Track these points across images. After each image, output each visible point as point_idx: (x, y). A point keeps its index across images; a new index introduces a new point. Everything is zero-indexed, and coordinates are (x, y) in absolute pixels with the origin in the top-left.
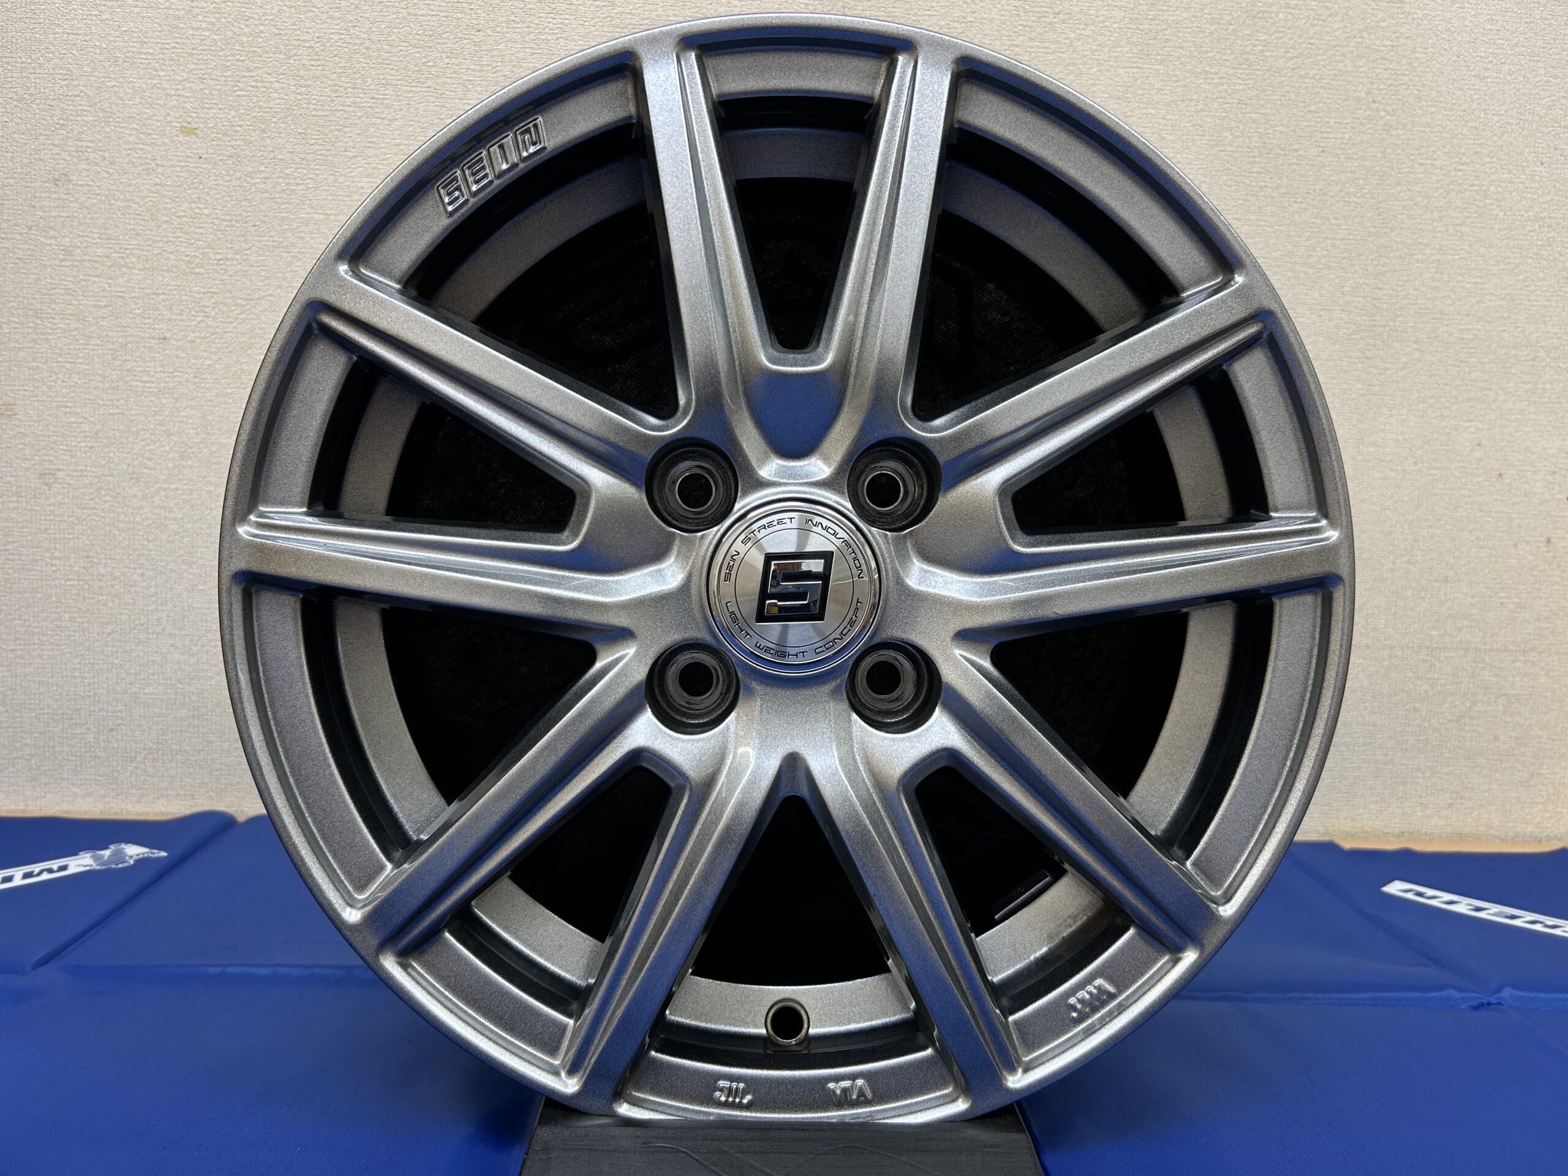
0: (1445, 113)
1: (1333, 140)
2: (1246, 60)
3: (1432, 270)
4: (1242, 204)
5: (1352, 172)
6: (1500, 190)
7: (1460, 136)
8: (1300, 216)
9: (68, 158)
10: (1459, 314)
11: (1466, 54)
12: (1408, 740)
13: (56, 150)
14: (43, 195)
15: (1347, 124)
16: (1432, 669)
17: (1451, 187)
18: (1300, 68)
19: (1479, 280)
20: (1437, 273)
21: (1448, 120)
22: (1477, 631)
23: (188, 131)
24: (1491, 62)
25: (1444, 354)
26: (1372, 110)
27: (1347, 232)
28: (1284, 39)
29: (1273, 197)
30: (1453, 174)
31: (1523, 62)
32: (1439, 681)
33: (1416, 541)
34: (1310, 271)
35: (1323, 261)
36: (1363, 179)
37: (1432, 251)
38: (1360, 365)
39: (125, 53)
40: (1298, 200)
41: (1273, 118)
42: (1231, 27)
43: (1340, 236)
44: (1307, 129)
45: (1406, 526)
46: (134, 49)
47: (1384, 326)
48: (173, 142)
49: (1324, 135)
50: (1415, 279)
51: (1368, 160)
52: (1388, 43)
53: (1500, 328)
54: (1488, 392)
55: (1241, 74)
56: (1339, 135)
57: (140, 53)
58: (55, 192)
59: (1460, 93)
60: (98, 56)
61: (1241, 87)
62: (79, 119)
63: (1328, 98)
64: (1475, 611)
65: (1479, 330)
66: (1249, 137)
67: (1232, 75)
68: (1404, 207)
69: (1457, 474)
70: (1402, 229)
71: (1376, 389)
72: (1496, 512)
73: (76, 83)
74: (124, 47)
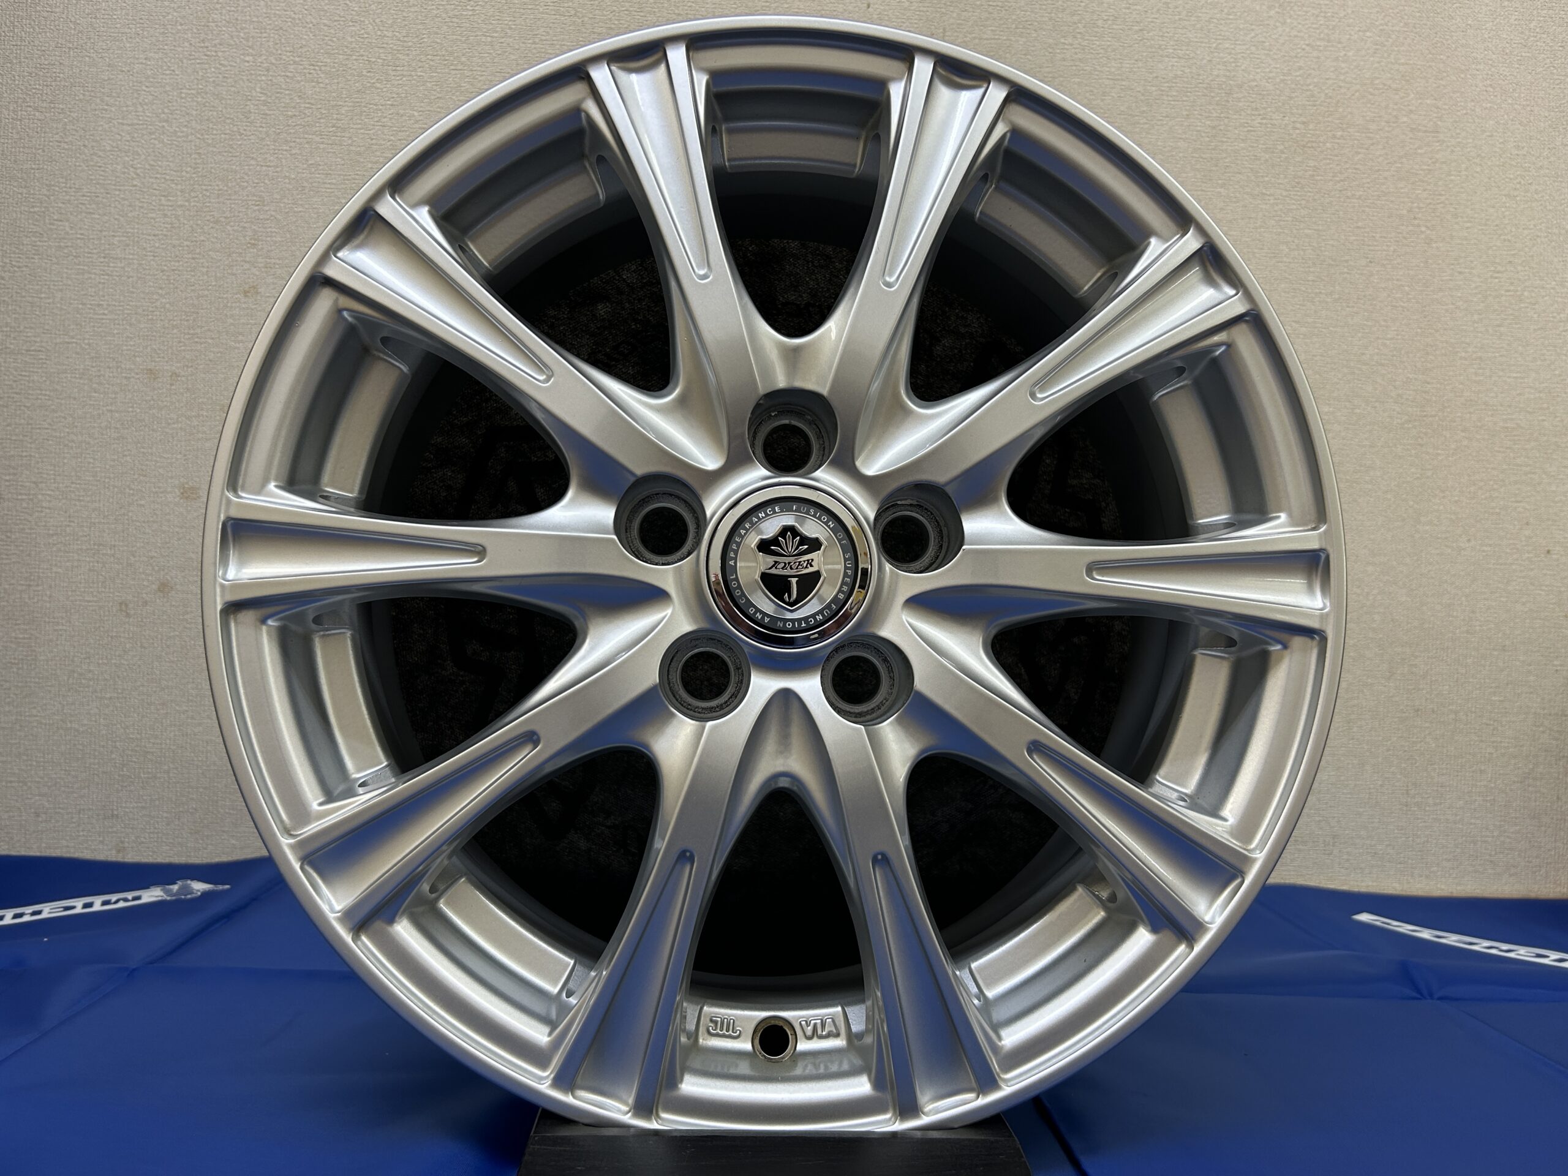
0: (1480, 227)
1: (1379, 252)
2: (1298, 183)
3: (1475, 366)
4: (1299, 309)
5: (1398, 280)
6: (1533, 295)
7: (1494, 248)
8: (1352, 319)
9: (257, 273)
10: (1502, 405)
11: (1497, 176)
12: (1476, 800)
13: (247, 266)
14: (234, 305)
15: (1391, 238)
16: (1495, 732)
17: (1488, 293)
18: (1346, 190)
19: (1519, 375)
20: (1479, 369)
21: (1483, 233)
22: (1535, 696)
24: (1520, 183)
25: (1490, 441)
26: (1413, 225)
27: (1395, 333)
28: (1331, 166)
29: (1327, 302)
30: (1489, 281)
31: (1548, 183)
32: (1503, 744)
33: (1473, 612)
34: (1364, 367)
35: (1376, 358)
36: (1408, 286)
37: (1474, 350)
38: (1413, 452)
39: (312, 183)
40: (1350, 305)
41: (1324, 233)
42: (1283, 156)
43: (1389, 336)
44: (1355, 243)
45: (1463, 599)
46: (321, 181)
47: (1434, 416)
49: (1372, 248)
50: (1460, 375)
51: (1412, 270)
52: (1425, 167)
53: (1540, 418)
54: (1532, 476)
55: (1294, 195)
56: (1385, 248)
57: (325, 183)
58: (245, 303)
59: (1492, 210)
60: (287, 186)
61: (1295, 207)
62: (269, 239)
63: (1373, 216)
64: (1532, 678)
65: (1521, 420)
66: (1303, 250)
67: (1286, 196)
68: (1447, 311)
69: (1508, 551)
70: (1445, 329)
71: (1429, 473)
72: (1547, 586)
73: (267, 208)
74: (310, 178)
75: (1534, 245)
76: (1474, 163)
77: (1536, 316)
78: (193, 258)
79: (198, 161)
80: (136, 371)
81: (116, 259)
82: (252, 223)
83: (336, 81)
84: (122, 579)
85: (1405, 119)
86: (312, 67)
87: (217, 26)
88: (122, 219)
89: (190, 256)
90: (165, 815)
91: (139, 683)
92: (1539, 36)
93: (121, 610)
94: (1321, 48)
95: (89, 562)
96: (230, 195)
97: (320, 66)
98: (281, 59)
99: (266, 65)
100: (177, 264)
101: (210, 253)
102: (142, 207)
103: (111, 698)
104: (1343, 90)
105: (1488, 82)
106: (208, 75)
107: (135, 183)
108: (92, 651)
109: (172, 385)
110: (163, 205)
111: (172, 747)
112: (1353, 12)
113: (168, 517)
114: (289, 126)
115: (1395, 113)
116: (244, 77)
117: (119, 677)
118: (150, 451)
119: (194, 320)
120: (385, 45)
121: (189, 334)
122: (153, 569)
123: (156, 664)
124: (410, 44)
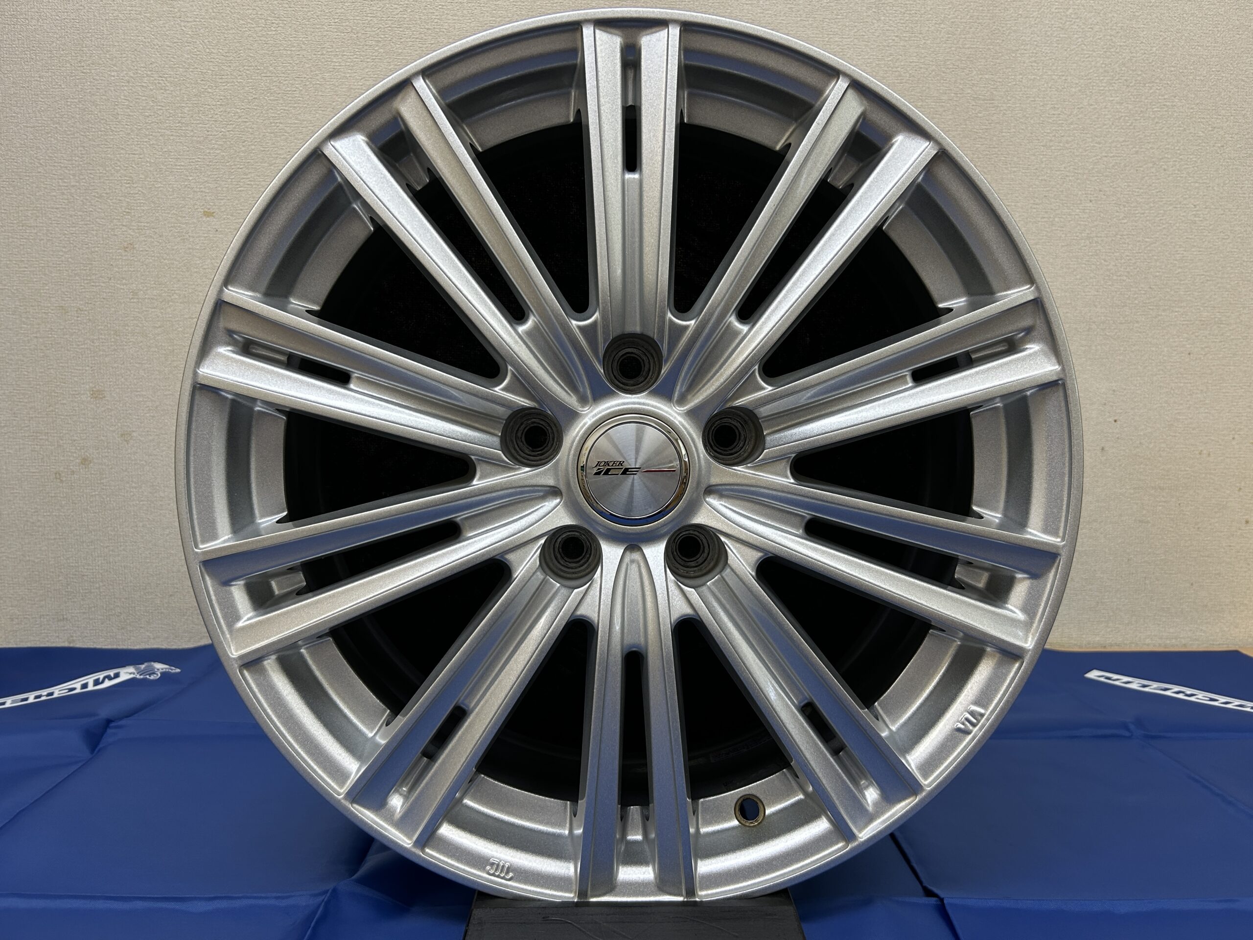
6: (1062, 220)
9: (132, 234)
11: (1037, 132)
13: (125, 229)
14: (117, 257)
21: (1025, 175)
23: (208, 214)
39: (166, 166)
46: (172, 163)
48: (199, 221)
57: (176, 165)
58: (125, 256)
60: (149, 168)
62: (138, 208)
73: (135, 185)
74: (165, 162)
75: (1063, 183)
76: (1021, 122)
77: (1063, 236)
78: (86, 225)
79: (83, 152)
80: (52, 308)
81: (30, 227)
82: (126, 196)
83: (178, 88)
84: (55, 456)
85: (969, 91)
86: (160, 79)
87: (89, 50)
88: (32, 197)
89: (83, 223)
90: (100, 617)
91: (73, 529)
92: (1074, 20)
93: (56, 478)
94: (907, 39)
95: (31, 445)
96: (107, 177)
97: (166, 78)
98: (137, 73)
99: (127, 78)
100: (74, 229)
101: (97, 220)
102: (45, 188)
103: (55, 539)
104: (923, 70)
105: (1033, 59)
106: (86, 87)
107: (39, 170)
108: (39, 507)
109: (78, 317)
110: (60, 186)
111: (101, 571)
112: (931, 9)
113: (84, 412)
114: (146, 123)
115: (961, 87)
116: (112, 88)
117: (59, 524)
118: (66, 365)
119: (90, 270)
120: (212, 60)
121: (87, 280)
122: (76, 449)
123: (84, 515)
124: (231, 58)
